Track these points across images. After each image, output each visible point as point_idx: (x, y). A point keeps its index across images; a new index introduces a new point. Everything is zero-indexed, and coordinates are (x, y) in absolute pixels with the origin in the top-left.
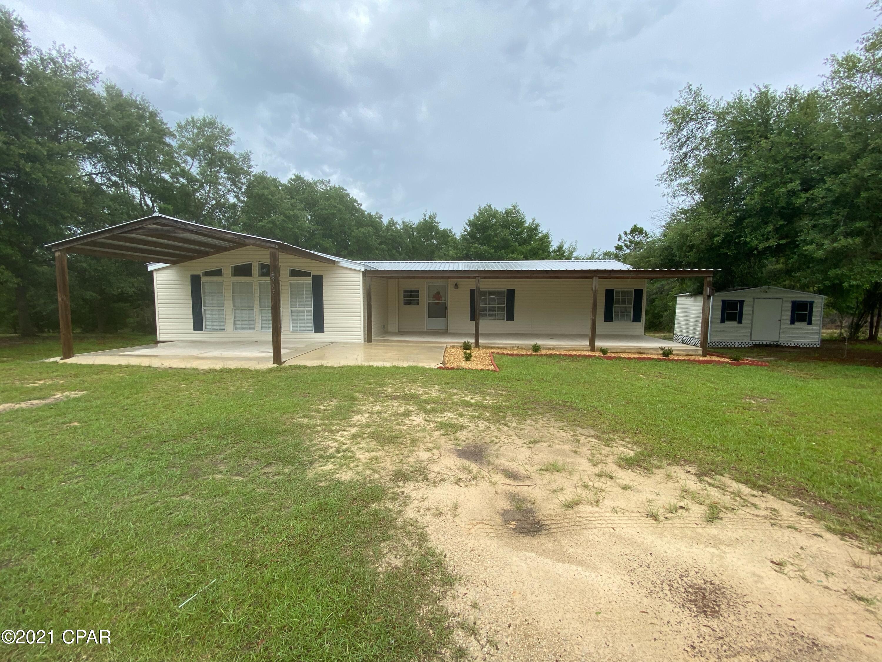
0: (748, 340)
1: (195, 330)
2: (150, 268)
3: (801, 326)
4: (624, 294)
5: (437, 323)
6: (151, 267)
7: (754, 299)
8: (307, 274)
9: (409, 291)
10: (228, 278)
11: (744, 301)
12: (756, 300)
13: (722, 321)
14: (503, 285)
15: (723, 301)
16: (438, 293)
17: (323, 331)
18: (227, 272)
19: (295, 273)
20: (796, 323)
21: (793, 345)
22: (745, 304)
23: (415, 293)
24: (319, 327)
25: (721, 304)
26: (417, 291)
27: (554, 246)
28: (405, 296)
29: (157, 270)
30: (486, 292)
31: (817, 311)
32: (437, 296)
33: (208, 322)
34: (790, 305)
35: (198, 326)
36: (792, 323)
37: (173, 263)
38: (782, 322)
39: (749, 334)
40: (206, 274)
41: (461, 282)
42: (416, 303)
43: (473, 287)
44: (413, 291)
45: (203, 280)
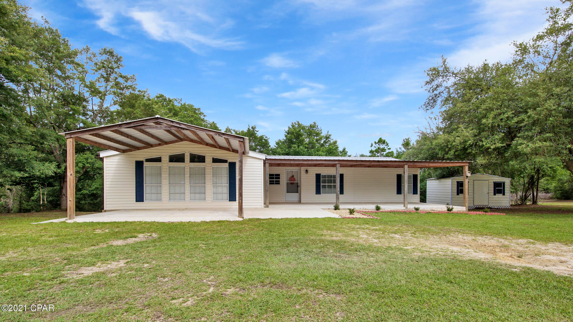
0: (472, 205)
1: (137, 201)
3: (499, 196)
5: (294, 196)
6: (102, 155)
7: (474, 180)
8: (225, 161)
9: (273, 175)
10: (165, 163)
13: (458, 194)
15: (457, 182)
16: (293, 176)
17: (235, 200)
18: (165, 159)
19: (215, 160)
20: (497, 194)
21: (496, 207)
22: (469, 183)
23: (278, 176)
24: (232, 197)
25: (456, 184)
26: (279, 175)
27: (341, 149)
28: (270, 178)
29: (108, 157)
30: (326, 175)
31: (507, 188)
33: (147, 195)
34: (493, 184)
35: (140, 197)
36: (495, 194)
37: (123, 152)
38: (490, 194)
39: (472, 202)
40: (148, 160)
41: (310, 169)
42: (278, 183)
43: (318, 172)
44: (276, 175)
45: (146, 164)
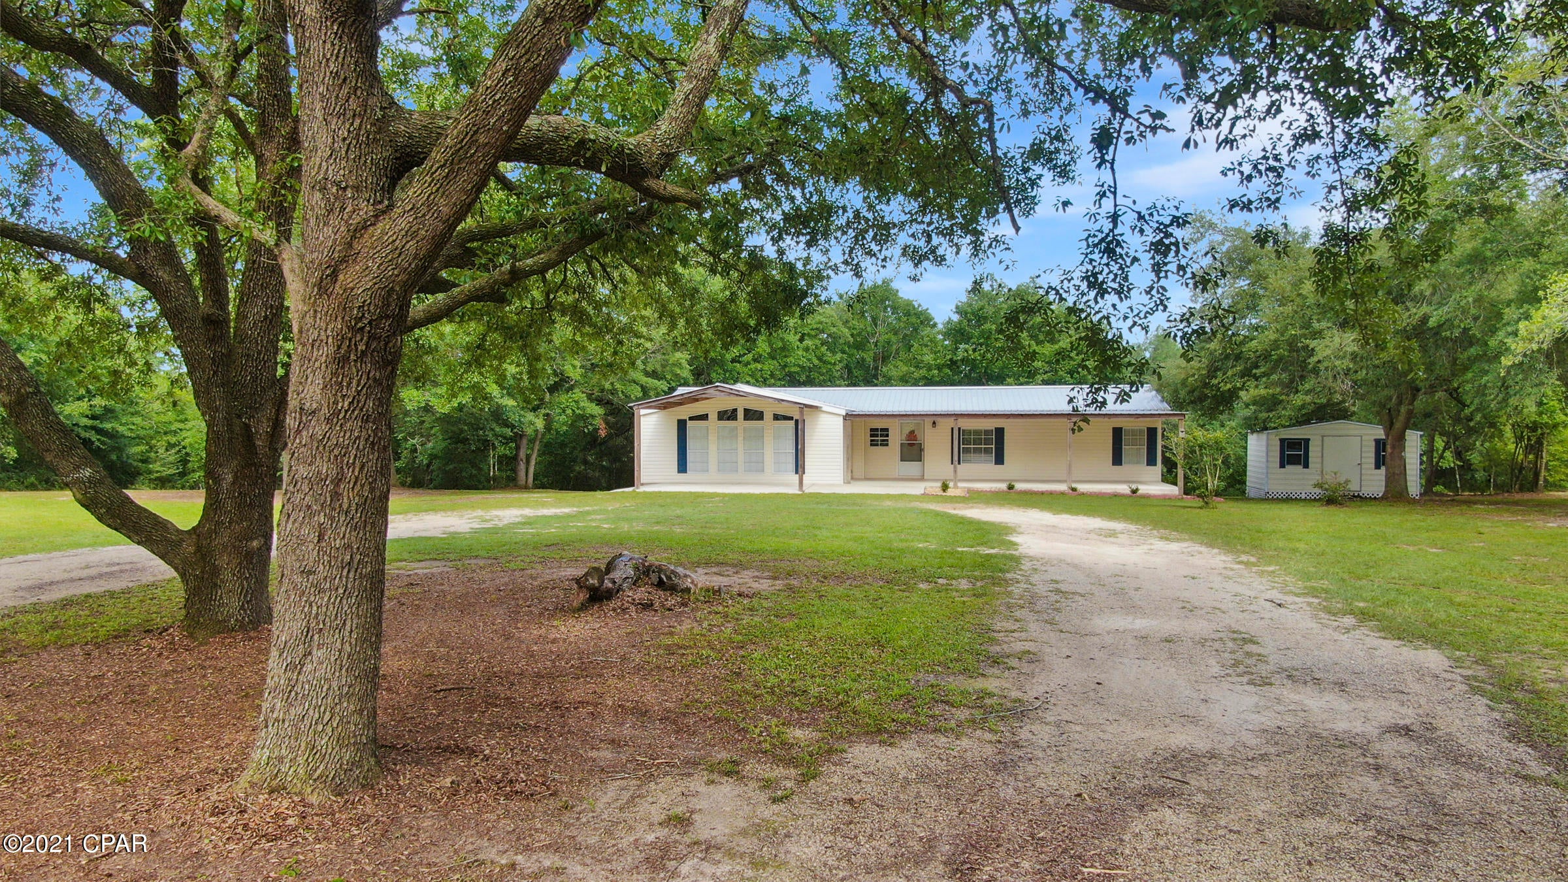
2: (637, 414)
4: (1134, 433)
5: (912, 467)
7: (1323, 437)
8: (791, 418)
9: (877, 430)
10: (714, 422)
11: (1309, 439)
12: (1325, 438)
13: (1282, 466)
14: (991, 424)
15: (1280, 439)
16: (912, 432)
18: (713, 416)
19: (777, 417)
22: (1310, 443)
25: (1278, 443)
26: (887, 430)
28: (872, 436)
29: (643, 415)
30: (974, 431)
32: (912, 435)
33: (691, 466)
34: (1373, 444)
35: (682, 467)
36: (1378, 467)
37: (660, 409)
38: (1363, 466)
40: (691, 419)
41: (941, 419)
42: (885, 443)
44: (882, 430)
45: (690, 424)
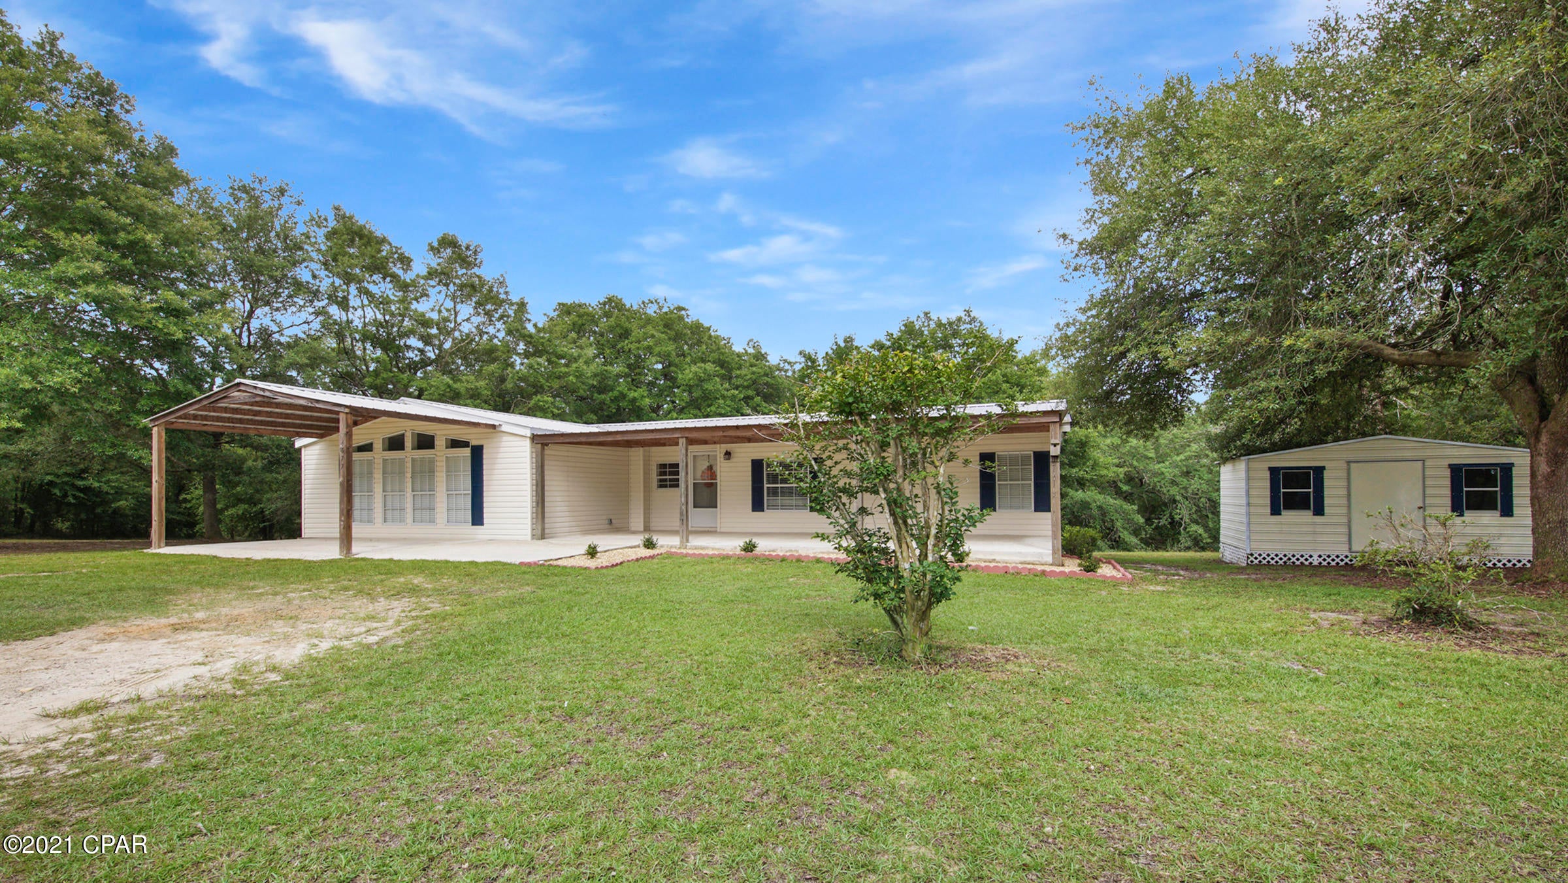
0: (1343, 550)
2: (297, 445)
3: (1483, 518)
4: (1013, 460)
6: (299, 443)
7: (1349, 462)
8: (465, 444)
10: (379, 454)
11: (1324, 468)
12: (1352, 465)
13: (1275, 511)
15: (1270, 468)
17: (482, 524)
18: (378, 446)
19: (451, 444)
20: (1467, 513)
22: (1326, 474)
23: (674, 468)
24: (477, 518)
25: (1268, 474)
26: (677, 465)
29: (305, 446)
31: (1522, 486)
34: (1449, 471)
36: (1457, 513)
37: (321, 436)
38: (1430, 510)
39: (1345, 539)
40: (357, 450)
41: (737, 448)
42: (675, 484)
43: (757, 456)
44: (672, 465)
45: (354, 457)
